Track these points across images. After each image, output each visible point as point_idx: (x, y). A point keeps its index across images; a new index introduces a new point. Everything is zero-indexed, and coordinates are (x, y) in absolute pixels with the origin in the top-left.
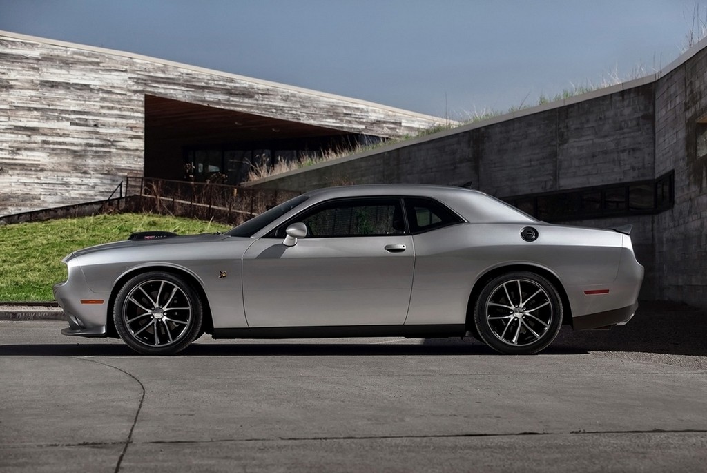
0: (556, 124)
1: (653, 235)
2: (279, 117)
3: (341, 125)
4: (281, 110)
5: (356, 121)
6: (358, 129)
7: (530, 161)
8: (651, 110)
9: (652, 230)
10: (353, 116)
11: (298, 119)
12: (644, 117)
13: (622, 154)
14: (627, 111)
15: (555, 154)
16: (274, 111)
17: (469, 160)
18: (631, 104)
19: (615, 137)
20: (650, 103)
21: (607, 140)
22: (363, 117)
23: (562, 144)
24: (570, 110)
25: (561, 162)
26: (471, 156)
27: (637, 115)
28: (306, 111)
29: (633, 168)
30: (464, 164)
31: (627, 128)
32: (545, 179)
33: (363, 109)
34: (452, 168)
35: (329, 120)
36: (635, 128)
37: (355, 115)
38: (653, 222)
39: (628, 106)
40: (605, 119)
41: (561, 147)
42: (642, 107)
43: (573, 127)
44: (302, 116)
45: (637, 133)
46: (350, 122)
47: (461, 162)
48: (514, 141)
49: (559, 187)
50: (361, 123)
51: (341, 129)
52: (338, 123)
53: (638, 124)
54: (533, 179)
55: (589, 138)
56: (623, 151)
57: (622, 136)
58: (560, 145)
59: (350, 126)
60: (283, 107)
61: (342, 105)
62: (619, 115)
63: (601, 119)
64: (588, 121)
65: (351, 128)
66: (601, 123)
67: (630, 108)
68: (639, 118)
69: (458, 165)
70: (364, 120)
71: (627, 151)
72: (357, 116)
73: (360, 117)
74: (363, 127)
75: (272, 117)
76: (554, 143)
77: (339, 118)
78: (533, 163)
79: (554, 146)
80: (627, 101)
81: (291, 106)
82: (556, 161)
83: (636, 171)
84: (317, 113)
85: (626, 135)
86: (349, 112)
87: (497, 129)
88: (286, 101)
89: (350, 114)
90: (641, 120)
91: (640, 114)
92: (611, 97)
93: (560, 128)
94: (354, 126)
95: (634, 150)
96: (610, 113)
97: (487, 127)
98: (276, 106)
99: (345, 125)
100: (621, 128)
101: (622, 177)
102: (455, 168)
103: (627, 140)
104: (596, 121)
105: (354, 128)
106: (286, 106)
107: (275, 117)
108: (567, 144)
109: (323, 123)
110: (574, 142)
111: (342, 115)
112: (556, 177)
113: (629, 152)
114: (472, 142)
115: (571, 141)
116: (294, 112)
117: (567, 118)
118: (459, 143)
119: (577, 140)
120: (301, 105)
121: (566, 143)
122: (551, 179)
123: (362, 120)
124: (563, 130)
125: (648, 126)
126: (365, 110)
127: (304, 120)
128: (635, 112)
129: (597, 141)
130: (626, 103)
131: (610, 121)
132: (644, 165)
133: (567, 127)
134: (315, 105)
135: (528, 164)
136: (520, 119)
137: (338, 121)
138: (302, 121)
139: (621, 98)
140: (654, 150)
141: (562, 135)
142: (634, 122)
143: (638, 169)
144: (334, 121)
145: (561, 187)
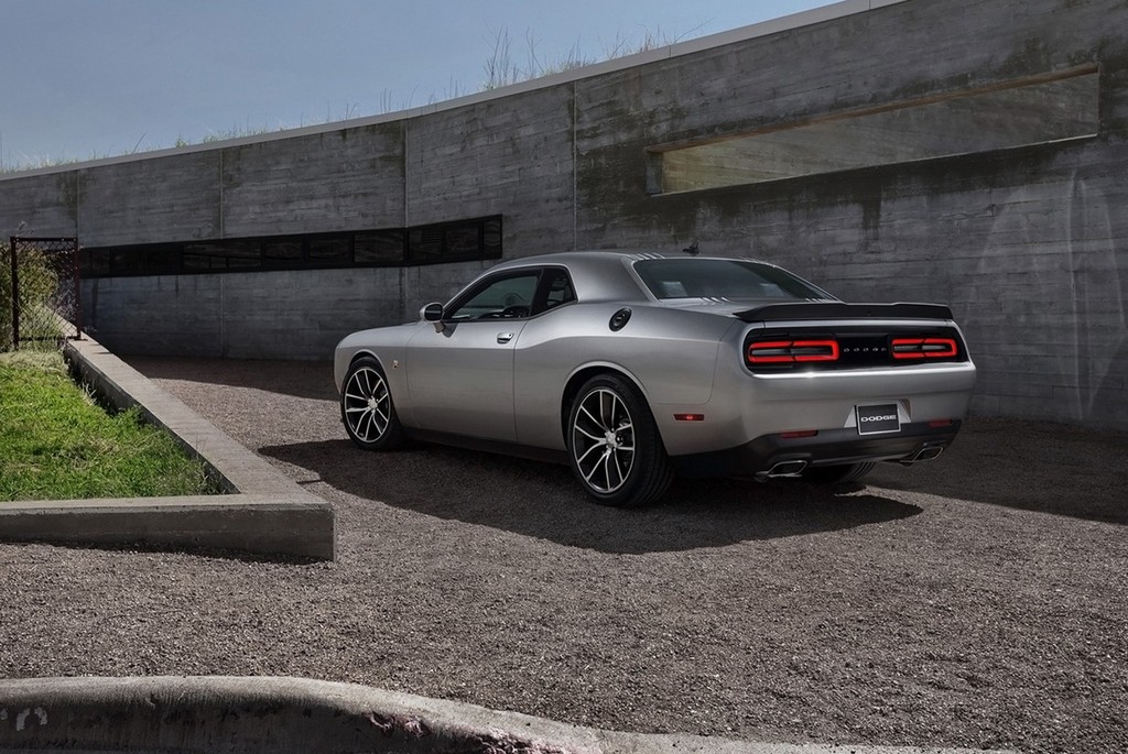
0: (219, 166)
7: (172, 206)
8: (398, 151)
9: (401, 284)
12: (387, 159)
13: (342, 200)
14: (352, 152)
15: (217, 199)
17: (59, 204)
18: (360, 144)
19: (328, 181)
20: (395, 143)
21: (314, 183)
23: (229, 188)
24: (245, 150)
25: (227, 207)
26: (62, 200)
27: (371, 156)
29: (364, 215)
30: (50, 209)
31: (352, 170)
32: (199, 226)
34: (29, 212)
36: (367, 170)
38: (401, 275)
39: (354, 146)
40: (310, 161)
41: (228, 192)
42: (381, 148)
43: (250, 170)
45: (371, 176)
47: (44, 206)
48: (141, 184)
49: (224, 235)
53: (373, 167)
54: (176, 226)
55: (279, 181)
56: (344, 196)
57: (343, 180)
58: (225, 189)
62: (336, 156)
63: (302, 160)
64: (278, 163)
66: (302, 165)
67: (358, 149)
68: (374, 159)
69: (39, 210)
71: (353, 196)
76: (215, 187)
78: (175, 208)
79: (216, 190)
80: (353, 140)
82: (219, 207)
83: (370, 219)
85: (350, 178)
87: (110, 171)
90: (378, 162)
91: (377, 155)
92: (323, 137)
93: (227, 171)
95: (365, 194)
96: (320, 154)
97: (91, 169)
100: (340, 171)
101: (342, 225)
102: (35, 212)
103: (353, 184)
104: (292, 163)
108: (239, 188)
110: (253, 185)
112: (218, 224)
113: (356, 196)
114: (63, 185)
115: (247, 184)
117: (239, 159)
118: (40, 186)
119: (258, 184)
121: (237, 187)
122: (209, 227)
124: (231, 173)
125: (391, 168)
128: (367, 153)
129: (295, 184)
130: (349, 143)
131: (320, 163)
132: (384, 211)
133: (239, 169)
135: (168, 210)
139: (340, 138)
140: (404, 196)
141: (229, 178)
142: (366, 164)
143: (374, 216)
145: (229, 235)
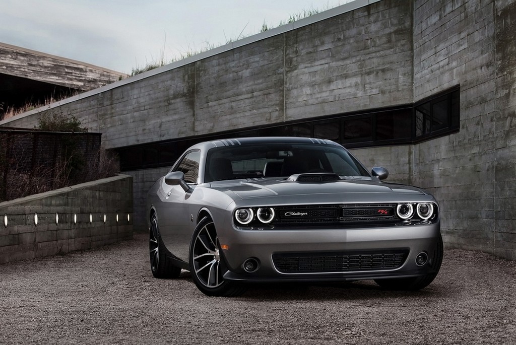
0: (283, 50)
1: (410, 168)
2: (9, 73)
3: (64, 82)
4: (11, 67)
5: (76, 79)
6: (77, 85)
7: (252, 92)
8: (407, 24)
9: (409, 163)
10: (74, 74)
11: (25, 75)
12: (398, 32)
13: (367, 77)
14: (373, 28)
15: (282, 83)
16: (4, 67)
17: (184, 95)
18: (381, 18)
19: (358, 58)
20: (406, 14)
21: (348, 62)
22: (82, 76)
23: (290, 71)
24: (300, 33)
25: (288, 90)
26: (185, 91)
27: (388, 31)
28: (33, 68)
29: (383, 92)
30: (178, 100)
31: (374, 46)
32: (270, 111)
33: (82, 69)
34: (166, 104)
35: (53, 77)
36: (386, 46)
37: (75, 73)
38: (410, 153)
39: (375, 22)
40: (345, 38)
41: (289, 75)
42: (395, 21)
43: (304, 52)
44: (30, 73)
45: (388, 52)
46: (71, 79)
47: (175, 97)
48: (233, 72)
49: (287, 118)
50: (81, 81)
51: (63, 85)
52: (61, 80)
53: (389, 41)
54: (255, 111)
55: (323, 62)
56: (369, 74)
57: (368, 57)
58: (287, 72)
59: (70, 82)
60: (13, 64)
61: (64, 65)
62: (363, 33)
63: (339, 39)
64: (322, 43)
65: (72, 85)
66: (340, 44)
67: (379, 24)
68: (390, 34)
69: (172, 101)
70: (83, 78)
71: (375, 72)
72: (77, 75)
73: (80, 75)
74: (82, 84)
75: (3, 73)
76: (281, 70)
77: (62, 75)
78: (255, 94)
79: (281, 73)
80: (375, 16)
81: (20, 64)
82: (283, 91)
83: (387, 95)
84: (42, 71)
85: (374, 55)
86: (70, 71)
87: (215, 62)
88: (16, 59)
89: (71, 73)
90: (393, 35)
91: (393, 29)
92: (353, 14)
93: (289, 54)
94: (74, 83)
95: (383, 71)
96: (353, 31)
97: (203, 61)
98: (7, 64)
99: (66, 82)
100: (366, 48)
101: (368, 103)
102: (169, 104)
103: (375, 60)
104: (333, 42)
105: (75, 85)
106: (16, 64)
107: (6, 73)
108: (296, 71)
109: (47, 80)
110: (306, 67)
111: (64, 73)
112: (282, 106)
113: (377, 73)
114: (186, 77)
115: (302, 66)
116: (22, 69)
117: (297, 42)
118: (172, 79)
119: (309, 65)
120: (28, 64)
121: (296, 69)
122: (277, 110)
123: (81, 78)
124: (291, 56)
125: (403, 42)
126: (84, 70)
127: (31, 77)
128: (385, 28)
129: (334, 64)
130: (372, 19)
131: (352, 41)
132: (397, 87)
133: (296, 52)
134: (41, 64)
135: (250, 95)
136: (240, 49)
137: (60, 78)
138: (29, 78)
139: (366, 13)
140: (412, 70)
141: (290, 61)
142: (384, 39)
143: (390, 92)
144: (57, 78)
145: (290, 117)
